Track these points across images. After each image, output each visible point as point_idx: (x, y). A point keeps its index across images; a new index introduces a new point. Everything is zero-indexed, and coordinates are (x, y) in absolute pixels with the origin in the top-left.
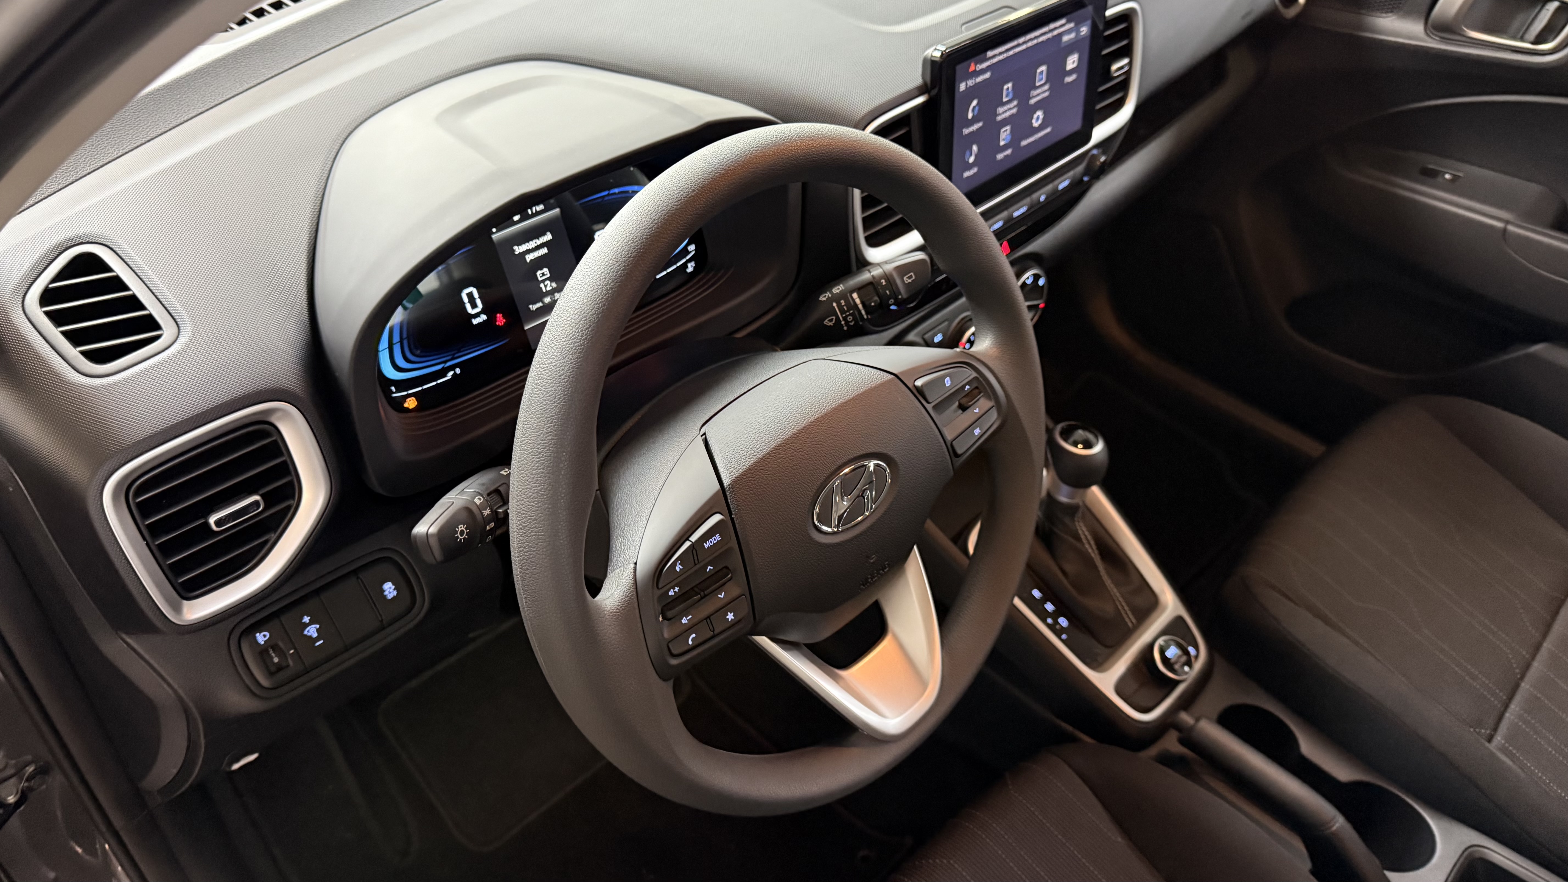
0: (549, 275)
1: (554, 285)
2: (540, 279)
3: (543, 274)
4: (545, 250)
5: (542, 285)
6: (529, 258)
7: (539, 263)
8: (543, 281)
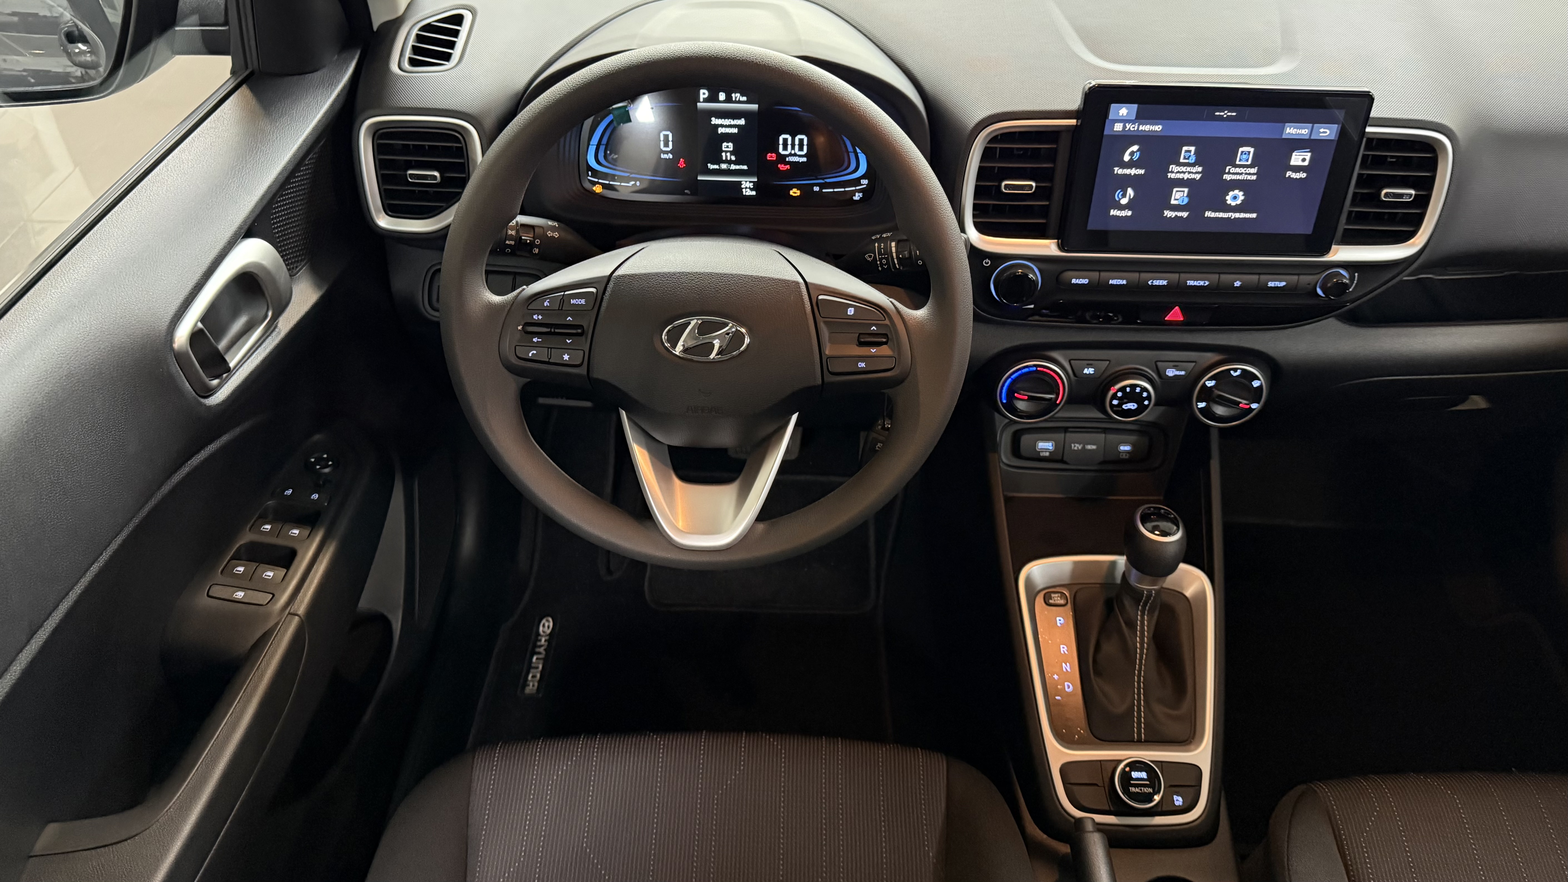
0: (731, 149)
1: (733, 158)
2: (724, 149)
3: (727, 147)
4: (735, 131)
5: (723, 154)
6: (721, 130)
7: (727, 137)
8: (726, 152)
